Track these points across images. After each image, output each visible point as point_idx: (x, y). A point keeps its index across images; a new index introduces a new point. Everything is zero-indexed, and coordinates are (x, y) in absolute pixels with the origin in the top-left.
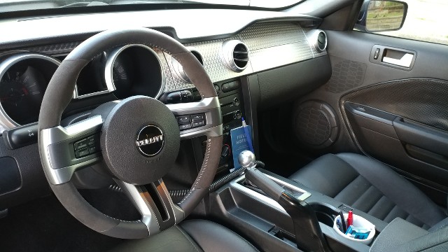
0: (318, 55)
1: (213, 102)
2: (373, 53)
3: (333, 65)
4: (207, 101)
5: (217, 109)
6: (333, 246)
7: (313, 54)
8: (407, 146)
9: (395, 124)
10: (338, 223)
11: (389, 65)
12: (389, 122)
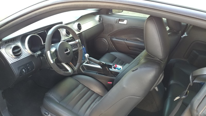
0: (100, 23)
1: (79, 41)
2: (116, 20)
3: (104, 26)
4: (77, 41)
5: (80, 42)
6: (113, 73)
7: (98, 23)
8: (129, 47)
9: (125, 41)
10: (113, 68)
11: (121, 24)
12: (123, 41)
